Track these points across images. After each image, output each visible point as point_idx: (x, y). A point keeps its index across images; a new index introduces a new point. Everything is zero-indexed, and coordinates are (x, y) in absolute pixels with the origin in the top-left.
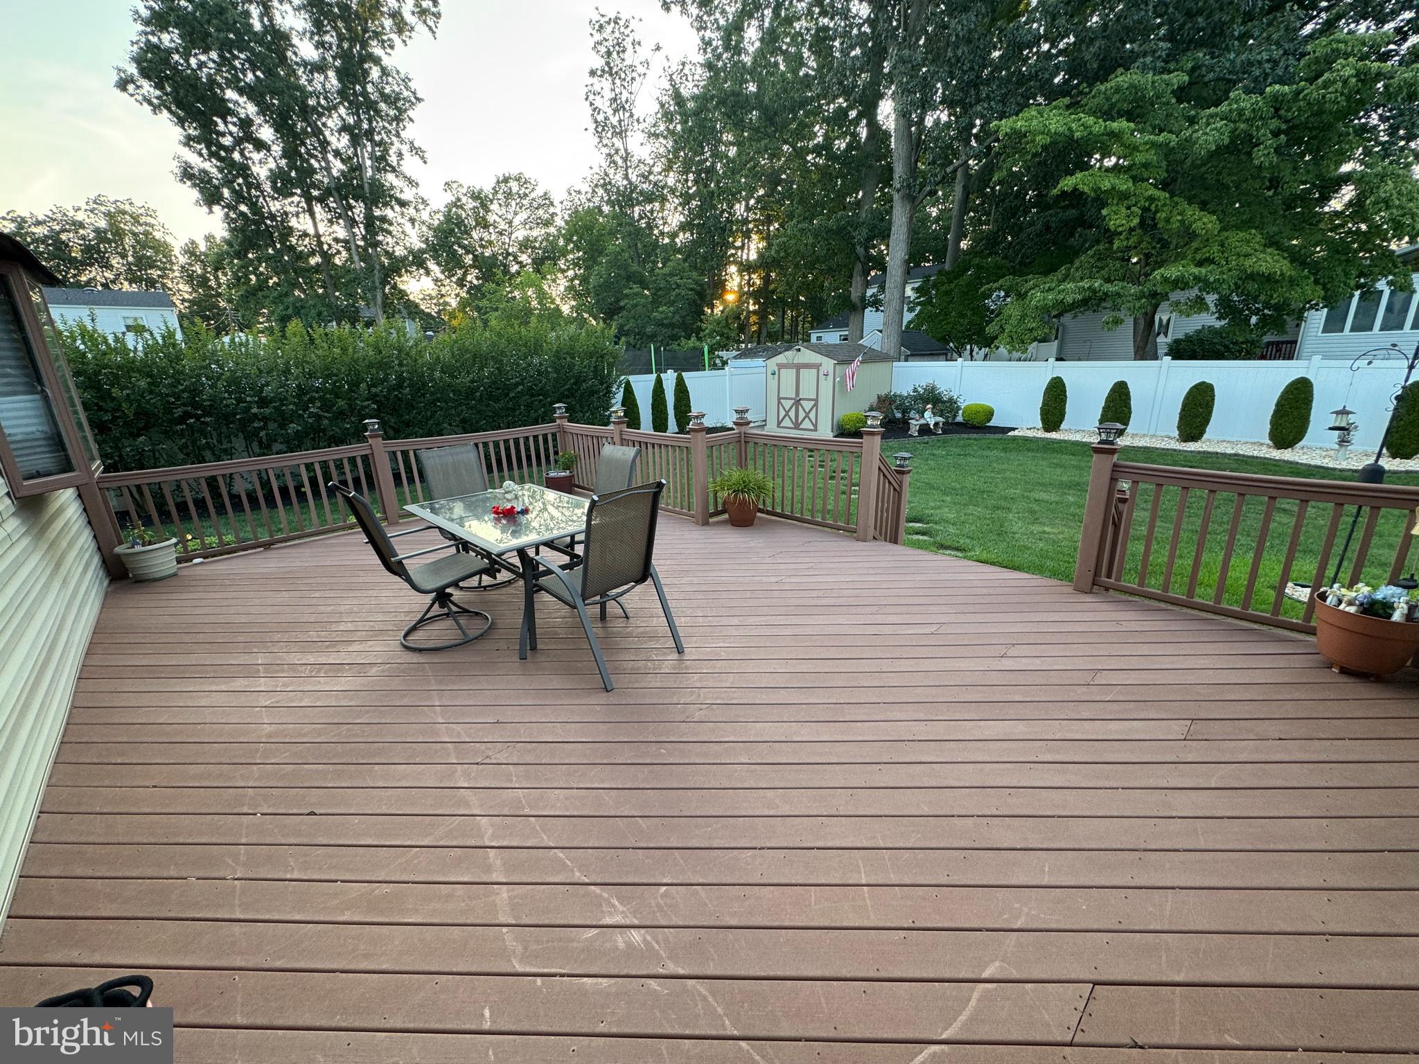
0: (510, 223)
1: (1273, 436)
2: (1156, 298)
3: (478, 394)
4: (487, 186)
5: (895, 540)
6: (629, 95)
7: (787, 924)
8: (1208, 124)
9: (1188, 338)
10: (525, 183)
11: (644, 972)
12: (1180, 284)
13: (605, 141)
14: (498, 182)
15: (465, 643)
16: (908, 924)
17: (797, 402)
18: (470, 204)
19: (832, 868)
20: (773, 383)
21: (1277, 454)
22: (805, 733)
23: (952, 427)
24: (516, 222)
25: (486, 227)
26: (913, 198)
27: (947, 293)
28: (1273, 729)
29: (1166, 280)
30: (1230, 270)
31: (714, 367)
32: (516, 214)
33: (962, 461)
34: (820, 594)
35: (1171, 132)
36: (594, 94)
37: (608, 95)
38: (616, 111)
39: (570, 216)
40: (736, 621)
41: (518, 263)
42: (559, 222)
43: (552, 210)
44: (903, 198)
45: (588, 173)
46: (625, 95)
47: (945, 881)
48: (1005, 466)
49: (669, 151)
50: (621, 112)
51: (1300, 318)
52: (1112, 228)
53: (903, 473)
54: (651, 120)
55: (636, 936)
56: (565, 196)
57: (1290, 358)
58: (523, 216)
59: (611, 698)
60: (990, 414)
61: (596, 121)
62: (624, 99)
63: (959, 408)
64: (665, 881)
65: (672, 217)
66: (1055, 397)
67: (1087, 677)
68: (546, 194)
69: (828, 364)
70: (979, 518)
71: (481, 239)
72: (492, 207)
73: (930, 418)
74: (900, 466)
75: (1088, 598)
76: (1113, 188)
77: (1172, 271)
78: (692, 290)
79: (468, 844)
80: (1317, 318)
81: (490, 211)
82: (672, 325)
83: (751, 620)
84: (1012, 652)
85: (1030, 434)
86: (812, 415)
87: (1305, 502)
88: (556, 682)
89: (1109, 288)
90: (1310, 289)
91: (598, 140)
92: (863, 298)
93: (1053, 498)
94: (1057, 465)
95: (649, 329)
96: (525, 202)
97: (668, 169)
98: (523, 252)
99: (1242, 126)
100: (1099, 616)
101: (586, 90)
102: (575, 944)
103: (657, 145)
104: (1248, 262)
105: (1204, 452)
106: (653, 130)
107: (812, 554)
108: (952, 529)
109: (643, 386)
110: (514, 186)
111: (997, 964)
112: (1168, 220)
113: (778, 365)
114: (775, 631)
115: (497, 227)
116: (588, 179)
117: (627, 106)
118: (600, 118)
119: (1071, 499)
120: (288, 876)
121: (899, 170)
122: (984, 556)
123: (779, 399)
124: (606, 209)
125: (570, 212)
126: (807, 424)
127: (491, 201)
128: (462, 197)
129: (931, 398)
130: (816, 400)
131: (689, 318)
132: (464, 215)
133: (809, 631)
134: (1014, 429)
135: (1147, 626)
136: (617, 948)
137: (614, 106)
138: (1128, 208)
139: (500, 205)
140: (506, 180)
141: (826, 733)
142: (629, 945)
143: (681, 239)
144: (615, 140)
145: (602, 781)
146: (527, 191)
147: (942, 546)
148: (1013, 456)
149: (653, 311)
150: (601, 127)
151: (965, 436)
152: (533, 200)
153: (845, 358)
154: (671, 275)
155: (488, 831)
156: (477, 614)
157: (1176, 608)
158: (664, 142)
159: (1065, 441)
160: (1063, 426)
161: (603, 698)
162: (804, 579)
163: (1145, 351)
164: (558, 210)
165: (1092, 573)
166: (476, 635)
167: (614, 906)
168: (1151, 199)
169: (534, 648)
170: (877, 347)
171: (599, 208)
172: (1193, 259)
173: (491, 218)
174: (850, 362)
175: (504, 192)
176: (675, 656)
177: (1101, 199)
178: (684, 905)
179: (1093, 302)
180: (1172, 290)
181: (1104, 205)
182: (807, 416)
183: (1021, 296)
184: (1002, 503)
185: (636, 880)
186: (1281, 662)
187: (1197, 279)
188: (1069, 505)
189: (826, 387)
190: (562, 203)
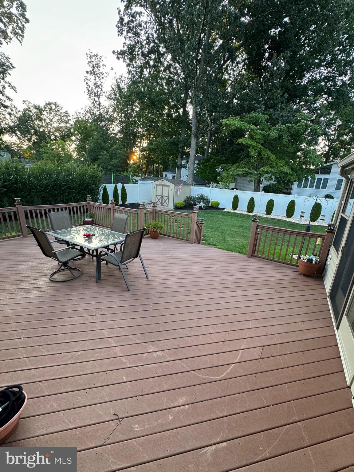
0: (51, 120)
1: (287, 215)
2: (261, 175)
3: (49, 188)
4: (42, 105)
5: (199, 243)
6: (101, 83)
7: (196, 345)
8: (274, 131)
9: (267, 186)
10: (58, 106)
11: (163, 361)
12: (267, 172)
13: (92, 98)
14: (46, 104)
15: (74, 279)
16: (224, 340)
17: (162, 197)
18: (34, 111)
19: (203, 330)
20: (154, 190)
21: (288, 219)
22: (189, 298)
23: (208, 207)
24: (54, 120)
25: (41, 120)
26: (197, 137)
27: (206, 166)
28: (291, 289)
29: (263, 171)
30: (278, 170)
31: (133, 183)
32: (54, 117)
33: (212, 218)
34: (183, 259)
35: (265, 131)
36: (88, 80)
37: (93, 81)
38: (96, 88)
39: (76, 121)
40: (161, 268)
41: (54, 136)
42: (72, 122)
43: (69, 118)
44: (194, 136)
45: (84, 107)
46: (99, 83)
47: (230, 330)
48: (223, 220)
49: (115, 105)
50: (98, 88)
51: (292, 184)
52: (251, 155)
53: (202, 224)
54: (109, 93)
55: (159, 353)
56: (74, 114)
57: (290, 194)
58: (57, 118)
59: (130, 293)
60: (219, 204)
61: (88, 90)
62: (99, 84)
63: (210, 202)
64: (162, 339)
65: (115, 128)
66: (236, 200)
67: (253, 280)
68: (66, 112)
69: (172, 186)
70: (219, 236)
71: (39, 125)
72: (44, 113)
73: (202, 204)
74: (201, 222)
75: (250, 259)
76: (251, 144)
77: (265, 169)
78: (124, 155)
79: (101, 338)
80: (296, 184)
81: (43, 114)
82: (117, 167)
83: (165, 268)
84: (235, 274)
85: (229, 211)
86: (167, 201)
87: (297, 236)
88: (111, 289)
89: (250, 171)
90: (295, 177)
91: (89, 97)
92: (181, 164)
93: (237, 230)
94: (237, 221)
95: (109, 167)
96: (58, 113)
97: (114, 111)
98: (57, 132)
99: (281, 133)
100: (254, 264)
101: (85, 78)
102: (143, 358)
103: (111, 102)
104: (282, 169)
105: (272, 218)
106: (109, 96)
107: (178, 248)
108: (212, 239)
109: (110, 188)
110: (54, 107)
111: (244, 346)
112: (264, 155)
113: (156, 184)
114: (173, 271)
115: (46, 121)
116: (84, 109)
117: (100, 87)
118: (90, 89)
119: (241, 231)
120: (44, 354)
121: (194, 128)
122: (221, 247)
123: (156, 195)
124: (90, 121)
125: (75, 120)
126: (165, 204)
127: (44, 111)
128: (31, 107)
129: (202, 198)
130: (168, 197)
131: (123, 164)
132: (31, 114)
133: (183, 270)
134: (225, 209)
135: (264, 266)
136: (154, 357)
137: (95, 86)
138: (255, 150)
139: (47, 113)
140: (50, 104)
141: (194, 298)
142: (157, 355)
143: (119, 136)
144: (95, 98)
145: (136, 316)
146: (59, 109)
147: (210, 244)
148: (225, 217)
149: (110, 161)
150: (90, 92)
151: (212, 210)
152: (61, 113)
153: (177, 184)
154: (117, 149)
155: (106, 333)
156: (74, 269)
157: (270, 261)
158: (114, 101)
159: (238, 213)
160: (238, 209)
161: (127, 293)
162: (178, 255)
163: (257, 189)
164: (71, 118)
165: (251, 253)
166: (77, 276)
167: (150, 347)
168: (260, 148)
169: (99, 279)
170: (186, 181)
171: (88, 120)
172: (270, 166)
173: (43, 117)
174: (179, 185)
175: (49, 108)
176: (146, 279)
177: (248, 146)
178: (169, 344)
179: (246, 174)
180: (265, 174)
181: (249, 148)
182: (165, 201)
183: (227, 170)
184: (224, 231)
185: (154, 340)
186: (292, 274)
187: (271, 172)
188: (241, 232)
189: (171, 193)
190: (73, 116)
